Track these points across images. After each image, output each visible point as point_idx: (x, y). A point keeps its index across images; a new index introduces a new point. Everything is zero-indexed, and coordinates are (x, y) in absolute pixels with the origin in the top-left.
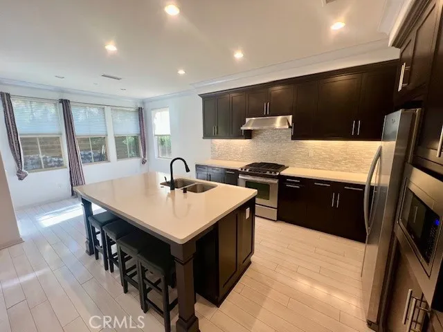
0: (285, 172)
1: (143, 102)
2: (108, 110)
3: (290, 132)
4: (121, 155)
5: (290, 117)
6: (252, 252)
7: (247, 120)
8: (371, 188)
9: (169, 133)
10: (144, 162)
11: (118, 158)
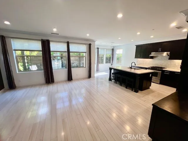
1: (114, 47)
2: (105, 50)
3: (168, 57)
5: (169, 53)
6: (150, 86)
7: (152, 53)
10: (112, 65)
11: (106, 63)
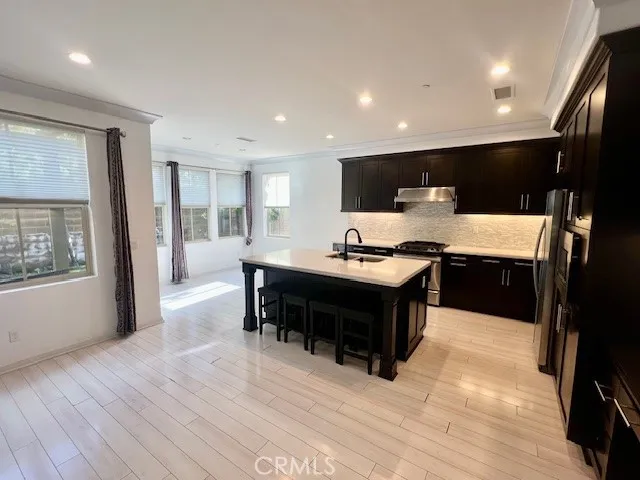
0: (447, 250)
1: (251, 165)
2: (213, 174)
3: (452, 206)
4: (223, 233)
5: (452, 189)
7: (400, 191)
8: (539, 262)
9: (288, 204)
10: (248, 243)
11: (220, 235)
